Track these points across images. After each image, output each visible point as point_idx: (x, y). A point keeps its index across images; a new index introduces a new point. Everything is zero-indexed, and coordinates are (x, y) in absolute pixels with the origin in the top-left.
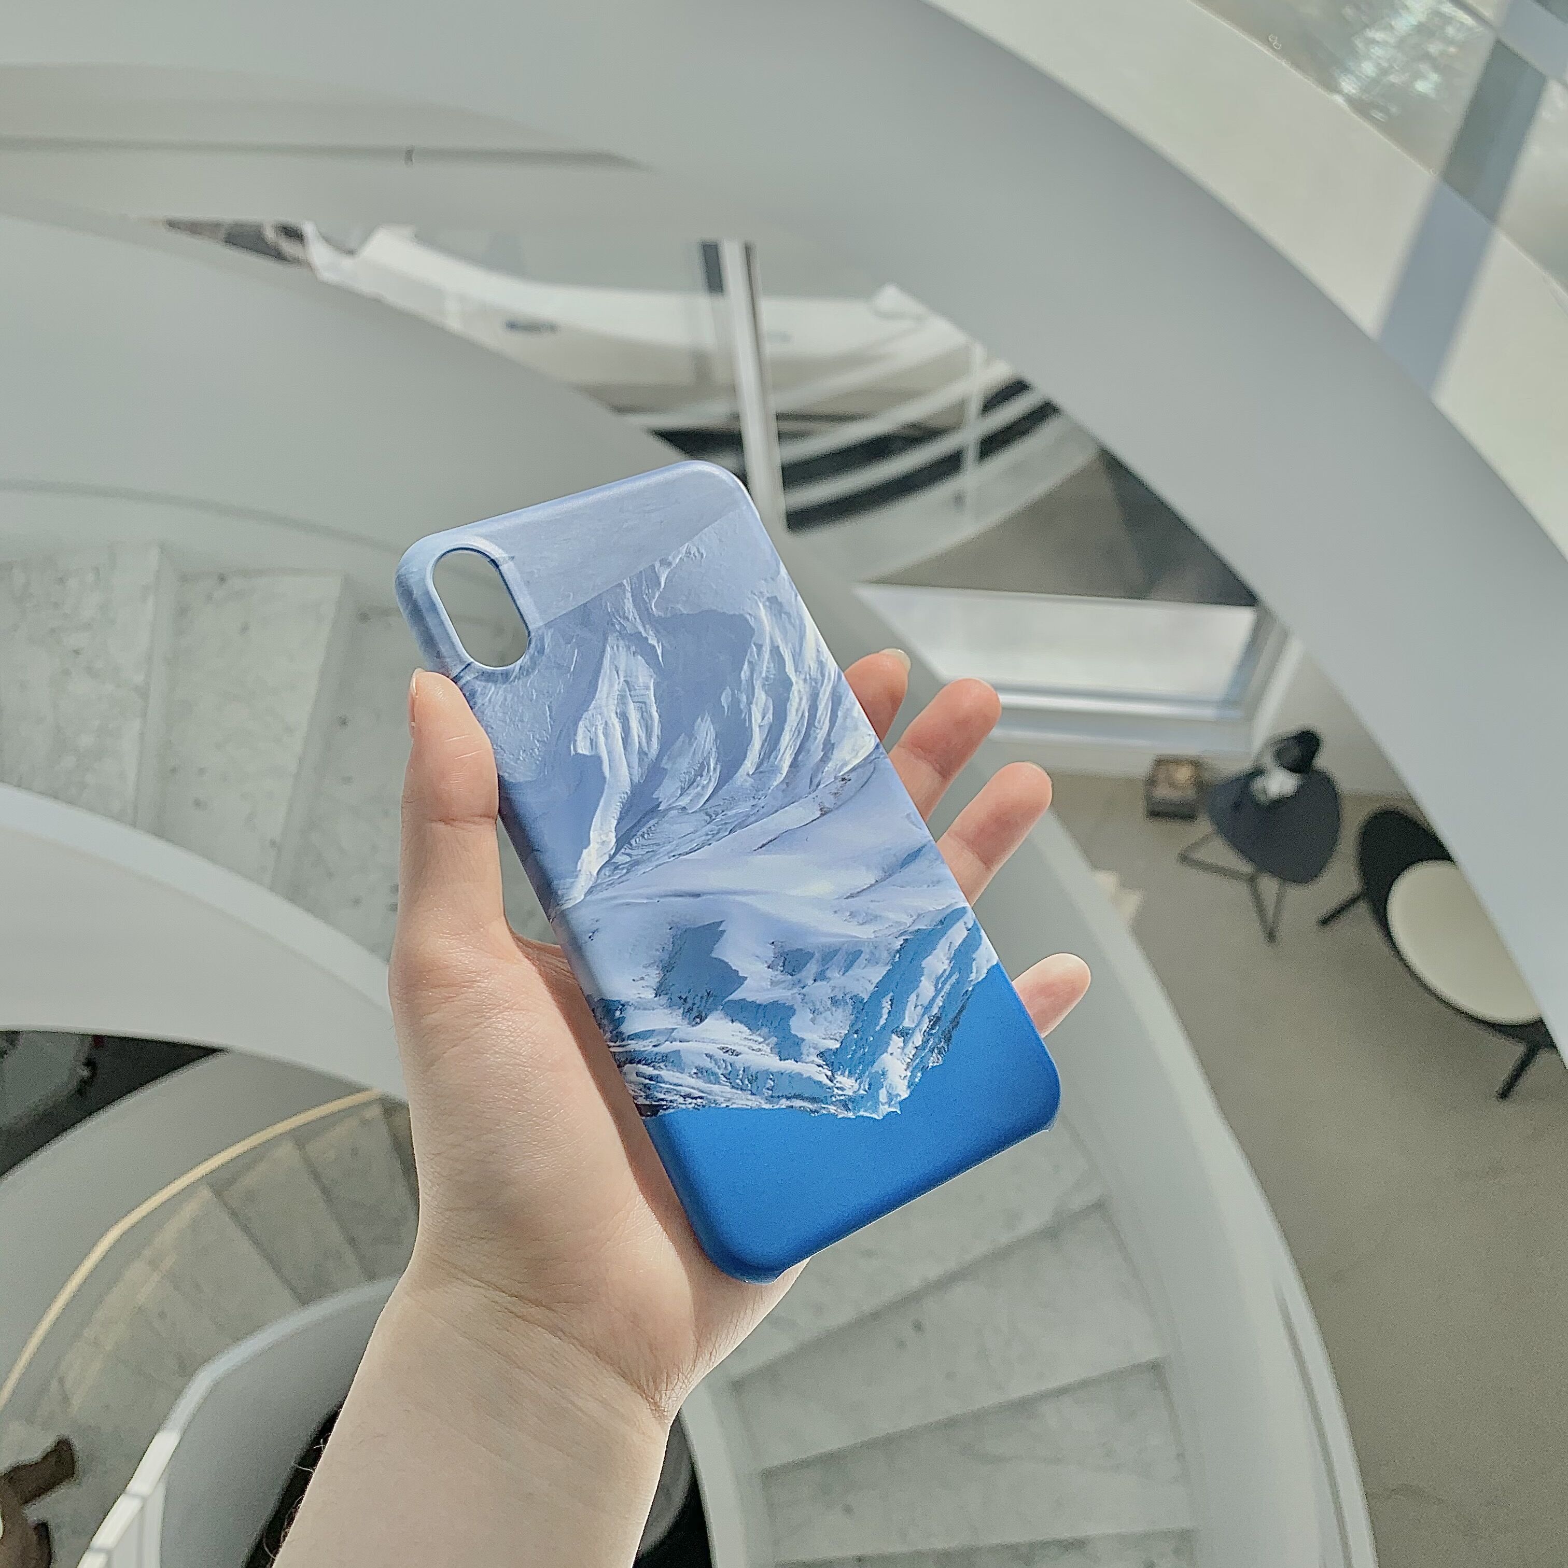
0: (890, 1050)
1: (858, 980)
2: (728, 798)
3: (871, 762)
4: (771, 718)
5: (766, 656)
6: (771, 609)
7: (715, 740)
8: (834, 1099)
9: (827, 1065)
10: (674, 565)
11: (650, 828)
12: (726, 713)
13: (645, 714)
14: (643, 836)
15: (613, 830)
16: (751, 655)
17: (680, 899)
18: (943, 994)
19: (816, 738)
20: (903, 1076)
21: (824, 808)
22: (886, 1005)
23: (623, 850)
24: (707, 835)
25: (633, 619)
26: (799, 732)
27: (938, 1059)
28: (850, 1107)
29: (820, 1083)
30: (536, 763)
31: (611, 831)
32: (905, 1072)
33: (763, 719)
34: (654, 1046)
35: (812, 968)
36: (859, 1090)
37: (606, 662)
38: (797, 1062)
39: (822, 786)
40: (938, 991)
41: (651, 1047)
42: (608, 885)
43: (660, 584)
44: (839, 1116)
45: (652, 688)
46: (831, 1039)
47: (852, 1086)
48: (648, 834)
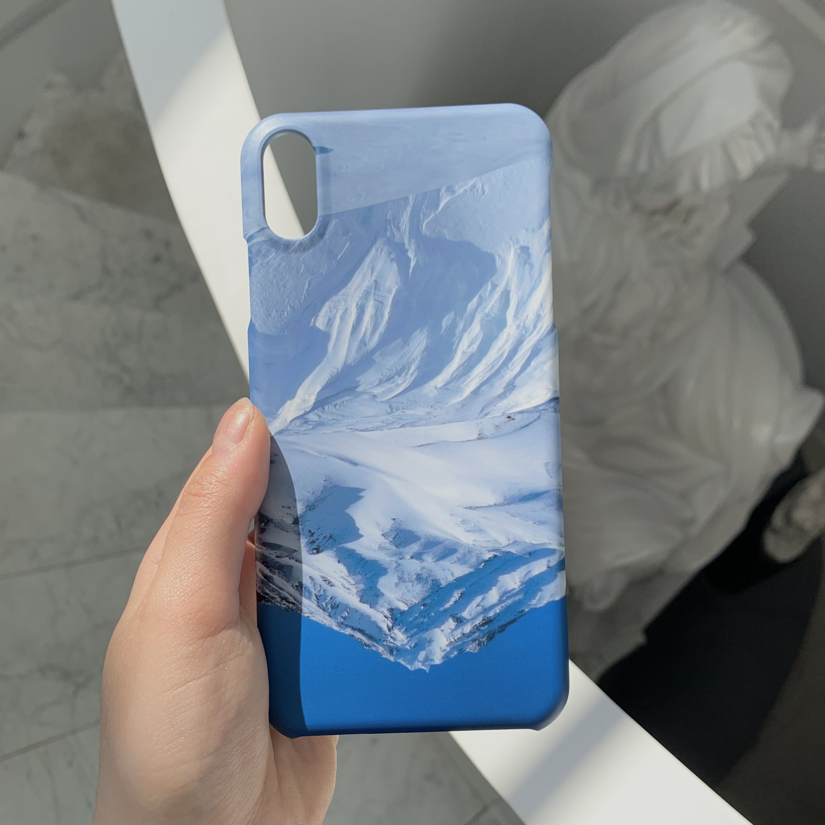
0: (443, 627)
1: (444, 570)
2: (412, 400)
3: (538, 411)
4: (476, 348)
5: (497, 295)
6: (519, 256)
7: (423, 352)
8: (385, 643)
9: (392, 618)
10: (457, 194)
11: (344, 402)
12: (442, 332)
13: (379, 312)
14: (335, 406)
15: (316, 394)
16: (484, 290)
17: (342, 462)
18: (503, 605)
19: (504, 377)
20: (443, 649)
21: (482, 434)
22: (456, 596)
23: (316, 411)
24: (383, 422)
25: (404, 231)
26: (493, 367)
27: (475, 648)
28: (394, 653)
29: (380, 629)
30: (282, 323)
31: (314, 394)
32: (446, 647)
33: (469, 347)
34: (277, 557)
35: (415, 548)
36: (406, 644)
37: (368, 260)
38: (371, 607)
39: (489, 416)
40: (500, 601)
41: (274, 556)
42: (294, 433)
43: (438, 206)
44: (384, 656)
45: (393, 293)
46: (403, 602)
47: (403, 640)
48: (340, 406)
